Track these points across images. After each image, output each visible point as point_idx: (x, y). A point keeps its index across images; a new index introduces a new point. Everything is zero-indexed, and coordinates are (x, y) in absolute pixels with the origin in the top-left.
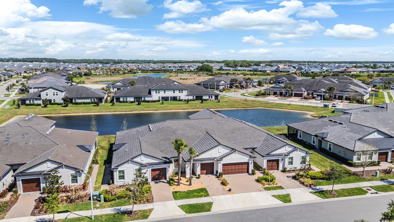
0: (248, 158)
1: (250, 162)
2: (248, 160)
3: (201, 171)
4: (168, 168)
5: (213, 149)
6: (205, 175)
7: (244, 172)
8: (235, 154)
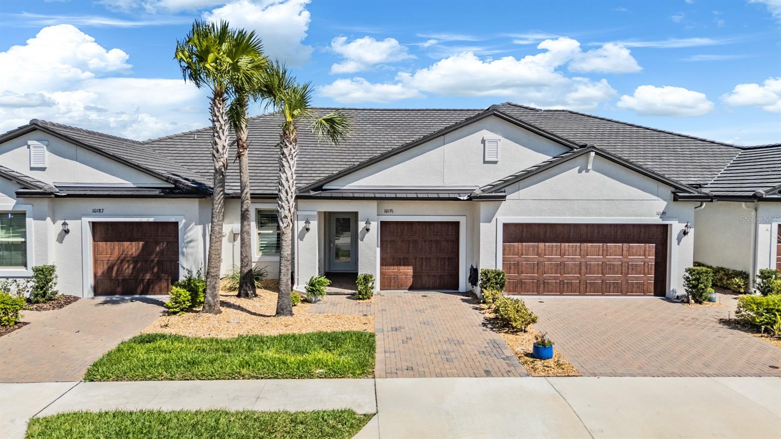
0: (661, 205)
1: (676, 227)
2: (663, 214)
3: (382, 265)
4: (186, 226)
5: (448, 137)
6: (407, 291)
7: (639, 289)
8: (584, 169)
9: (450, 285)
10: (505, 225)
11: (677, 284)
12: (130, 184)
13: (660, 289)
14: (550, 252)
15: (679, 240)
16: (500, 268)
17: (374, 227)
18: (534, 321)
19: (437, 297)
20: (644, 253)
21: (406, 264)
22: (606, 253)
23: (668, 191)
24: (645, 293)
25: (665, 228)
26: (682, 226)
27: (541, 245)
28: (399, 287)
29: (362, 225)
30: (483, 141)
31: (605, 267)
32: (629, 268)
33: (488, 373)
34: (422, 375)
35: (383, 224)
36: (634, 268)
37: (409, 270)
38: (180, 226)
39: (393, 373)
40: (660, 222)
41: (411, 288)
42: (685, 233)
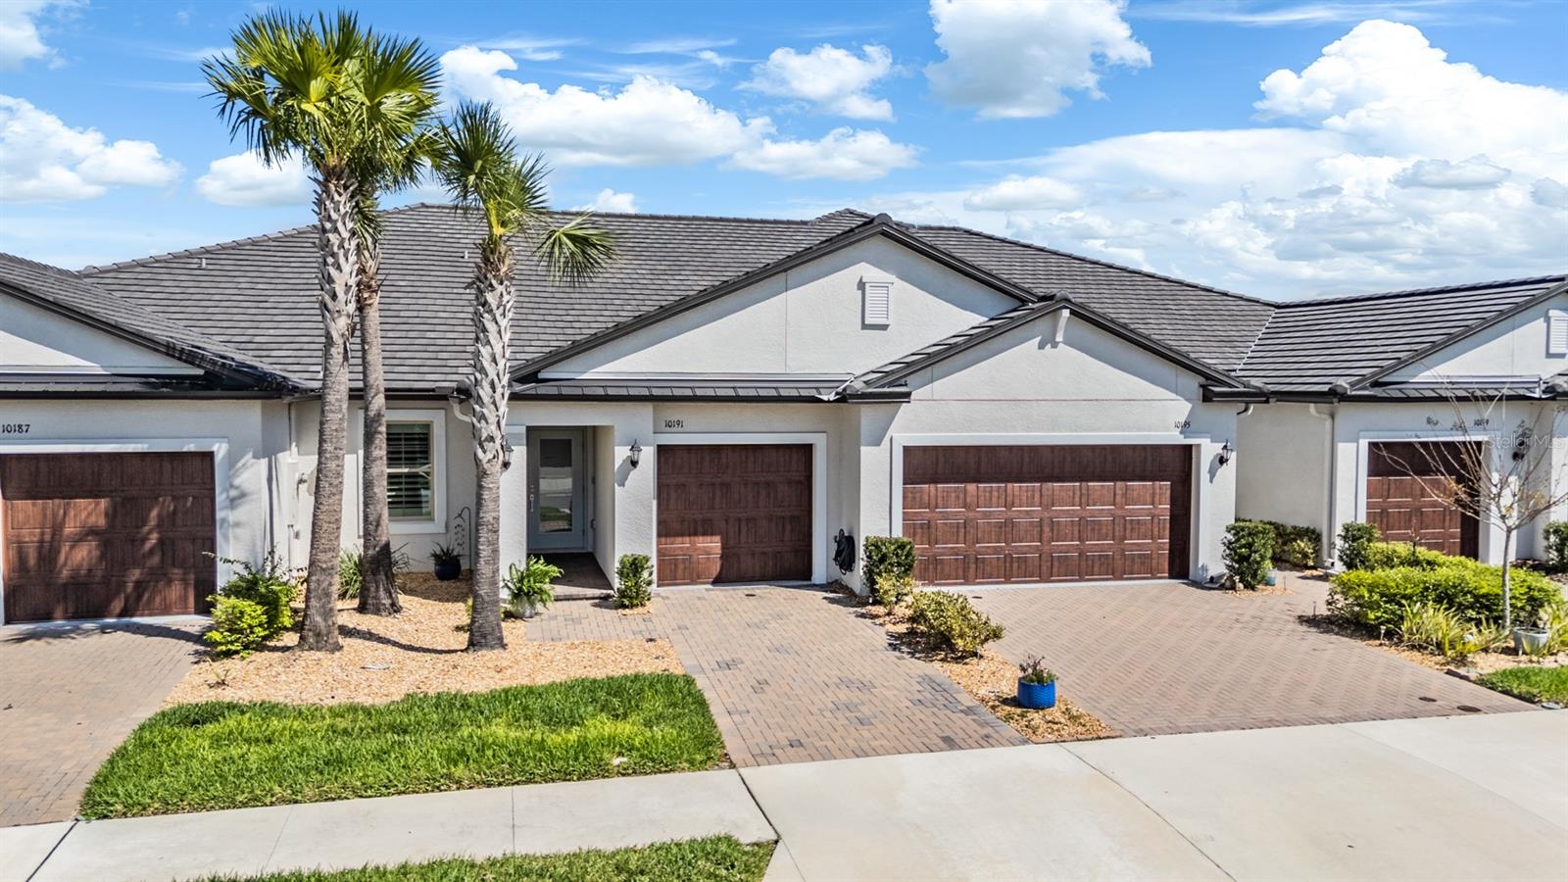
0: (1180, 408)
1: (1208, 450)
2: (1186, 427)
3: (659, 535)
4: (233, 459)
5: (794, 275)
6: (710, 586)
7: (1142, 567)
8: (1048, 341)
9: (795, 571)
10: (907, 450)
11: (1210, 554)
12: (96, 369)
13: (1180, 565)
14: (987, 500)
15: (1212, 474)
16: (898, 533)
17: (648, 456)
18: (996, 635)
19: (774, 597)
20: (1151, 500)
21: (707, 532)
22: (1085, 500)
23: (1193, 383)
24: (1153, 574)
25: (1186, 454)
26: (1218, 448)
27: (971, 487)
28: (694, 578)
29: (621, 453)
30: (861, 285)
31: (1085, 527)
32: (1124, 527)
33: (950, 743)
34: (826, 755)
35: (662, 450)
36: (1134, 527)
37: (713, 544)
38: (218, 459)
39: (768, 756)
40: (1182, 440)
41: (718, 581)
42: (1222, 461)
